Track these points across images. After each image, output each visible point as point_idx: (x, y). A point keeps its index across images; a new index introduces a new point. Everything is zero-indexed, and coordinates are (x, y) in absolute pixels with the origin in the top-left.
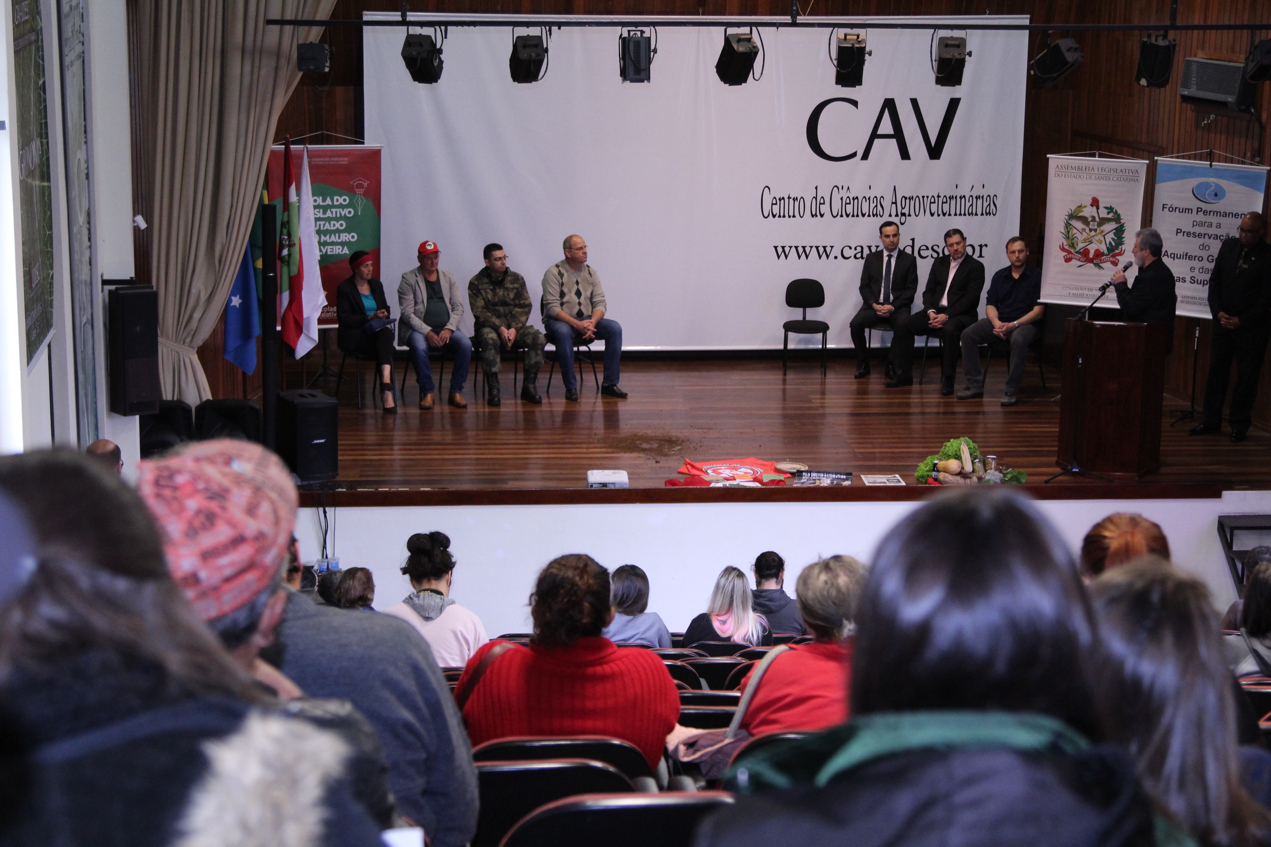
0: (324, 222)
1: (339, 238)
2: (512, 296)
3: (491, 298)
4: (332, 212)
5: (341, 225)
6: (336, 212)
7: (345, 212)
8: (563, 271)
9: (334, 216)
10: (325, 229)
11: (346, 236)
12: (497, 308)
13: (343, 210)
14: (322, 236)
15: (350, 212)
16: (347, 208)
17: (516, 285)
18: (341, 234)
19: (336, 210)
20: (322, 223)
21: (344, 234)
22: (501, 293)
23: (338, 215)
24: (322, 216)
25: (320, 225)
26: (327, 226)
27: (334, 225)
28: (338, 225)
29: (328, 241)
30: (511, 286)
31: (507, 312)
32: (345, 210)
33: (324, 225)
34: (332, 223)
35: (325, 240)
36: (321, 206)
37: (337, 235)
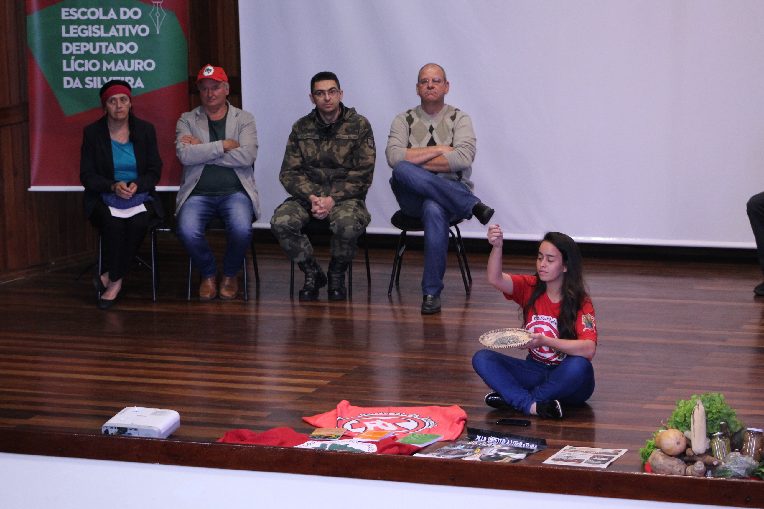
0: (107, 44)
1: (129, 66)
4: (117, 30)
5: (132, 48)
6: (124, 30)
7: (138, 29)
8: (414, 115)
9: (121, 34)
10: (108, 52)
11: (139, 63)
12: (318, 170)
13: (134, 27)
14: (105, 63)
15: (143, 30)
16: (140, 24)
17: (352, 136)
18: (132, 61)
19: (123, 26)
20: (104, 44)
21: (137, 61)
23: (127, 34)
24: (103, 35)
25: (101, 47)
26: (111, 49)
27: (121, 48)
28: (126, 48)
29: (113, 69)
30: (346, 137)
32: (137, 26)
33: (107, 47)
34: (118, 44)
35: (109, 67)
36: (102, 20)
37: (126, 61)
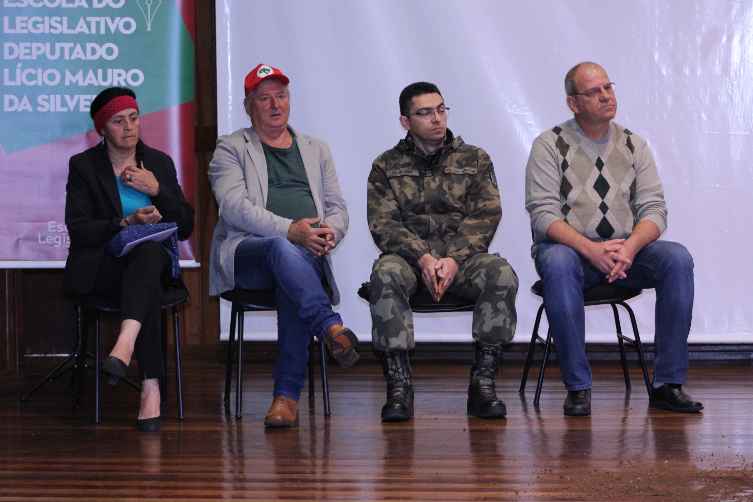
0: (72, 45)
1: (105, 79)
2: (459, 190)
3: (413, 195)
4: (88, 24)
5: (109, 51)
6: (98, 24)
7: (119, 23)
8: (566, 137)
9: (93, 31)
10: (73, 58)
11: (119, 75)
12: (423, 216)
13: (113, 21)
14: (68, 74)
15: (127, 26)
16: (122, 17)
17: (469, 170)
18: (109, 71)
19: (97, 19)
20: (67, 46)
21: (116, 71)
22: (433, 185)
23: (103, 31)
24: (66, 31)
25: (62, 49)
26: (78, 53)
27: (94, 51)
28: (101, 51)
29: (81, 84)
30: (460, 171)
31: (444, 226)
32: (117, 19)
33: (72, 50)
34: (89, 46)
35: (74, 80)
36: (66, 9)
37: (100, 72)
